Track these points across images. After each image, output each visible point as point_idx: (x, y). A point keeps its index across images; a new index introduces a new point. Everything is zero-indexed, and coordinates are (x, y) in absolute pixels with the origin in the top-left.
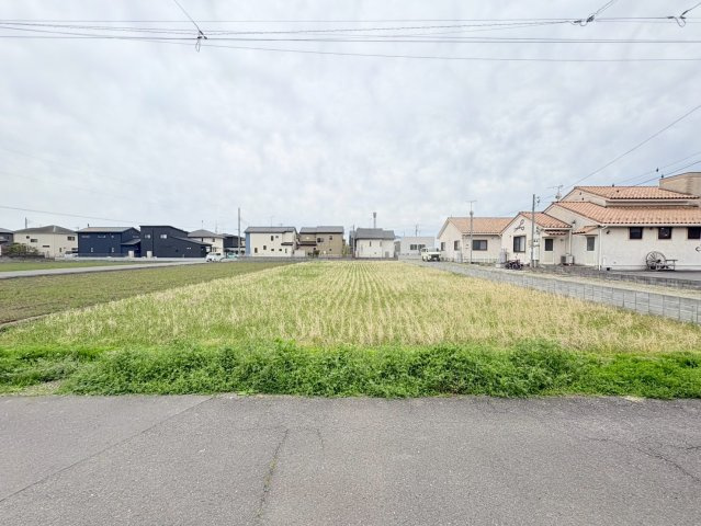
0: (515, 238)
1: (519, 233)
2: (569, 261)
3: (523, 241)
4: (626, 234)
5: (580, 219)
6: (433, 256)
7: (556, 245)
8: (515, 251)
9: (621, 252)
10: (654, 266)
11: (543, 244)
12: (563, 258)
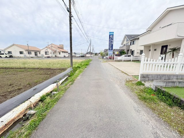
0: (45, 52)
1: (46, 51)
2: (57, 56)
3: (48, 53)
4: (62, 52)
5: (57, 50)
6: (10, 56)
7: (54, 53)
8: (45, 54)
9: (62, 55)
10: (65, 57)
11: (53, 53)
12: (56, 56)
